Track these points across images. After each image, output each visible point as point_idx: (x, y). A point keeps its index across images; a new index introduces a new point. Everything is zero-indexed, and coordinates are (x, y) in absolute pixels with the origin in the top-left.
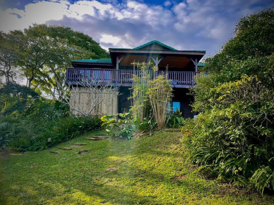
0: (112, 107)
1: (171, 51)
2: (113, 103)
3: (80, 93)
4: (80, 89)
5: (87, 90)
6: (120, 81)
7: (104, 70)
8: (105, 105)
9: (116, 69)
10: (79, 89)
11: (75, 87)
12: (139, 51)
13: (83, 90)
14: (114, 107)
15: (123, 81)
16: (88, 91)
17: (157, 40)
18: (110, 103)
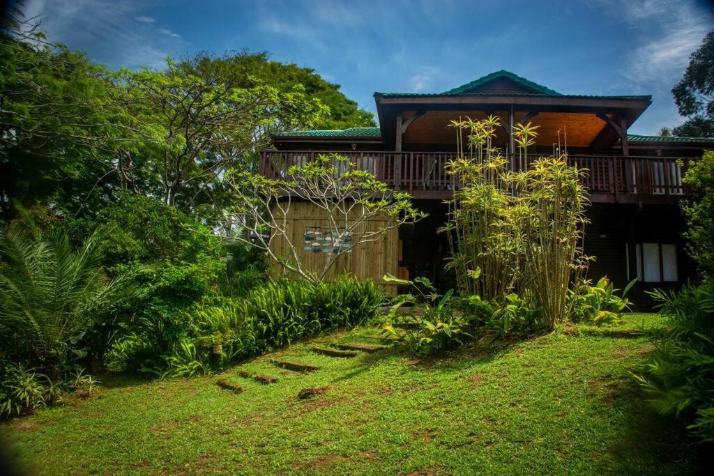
0: (386, 258)
1: (541, 97)
2: (386, 248)
3: (295, 220)
4: (295, 210)
5: (313, 210)
6: (408, 183)
7: (362, 154)
8: (363, 252)
9: (395, 150)
10: (292, 208)
11: (283, 204)
12: (459, 98)
13: (303, 211)
14: (390, 260)
15: (414, 183)
16: (317, 215)
17: (507, 70)
18: (380, 248)
